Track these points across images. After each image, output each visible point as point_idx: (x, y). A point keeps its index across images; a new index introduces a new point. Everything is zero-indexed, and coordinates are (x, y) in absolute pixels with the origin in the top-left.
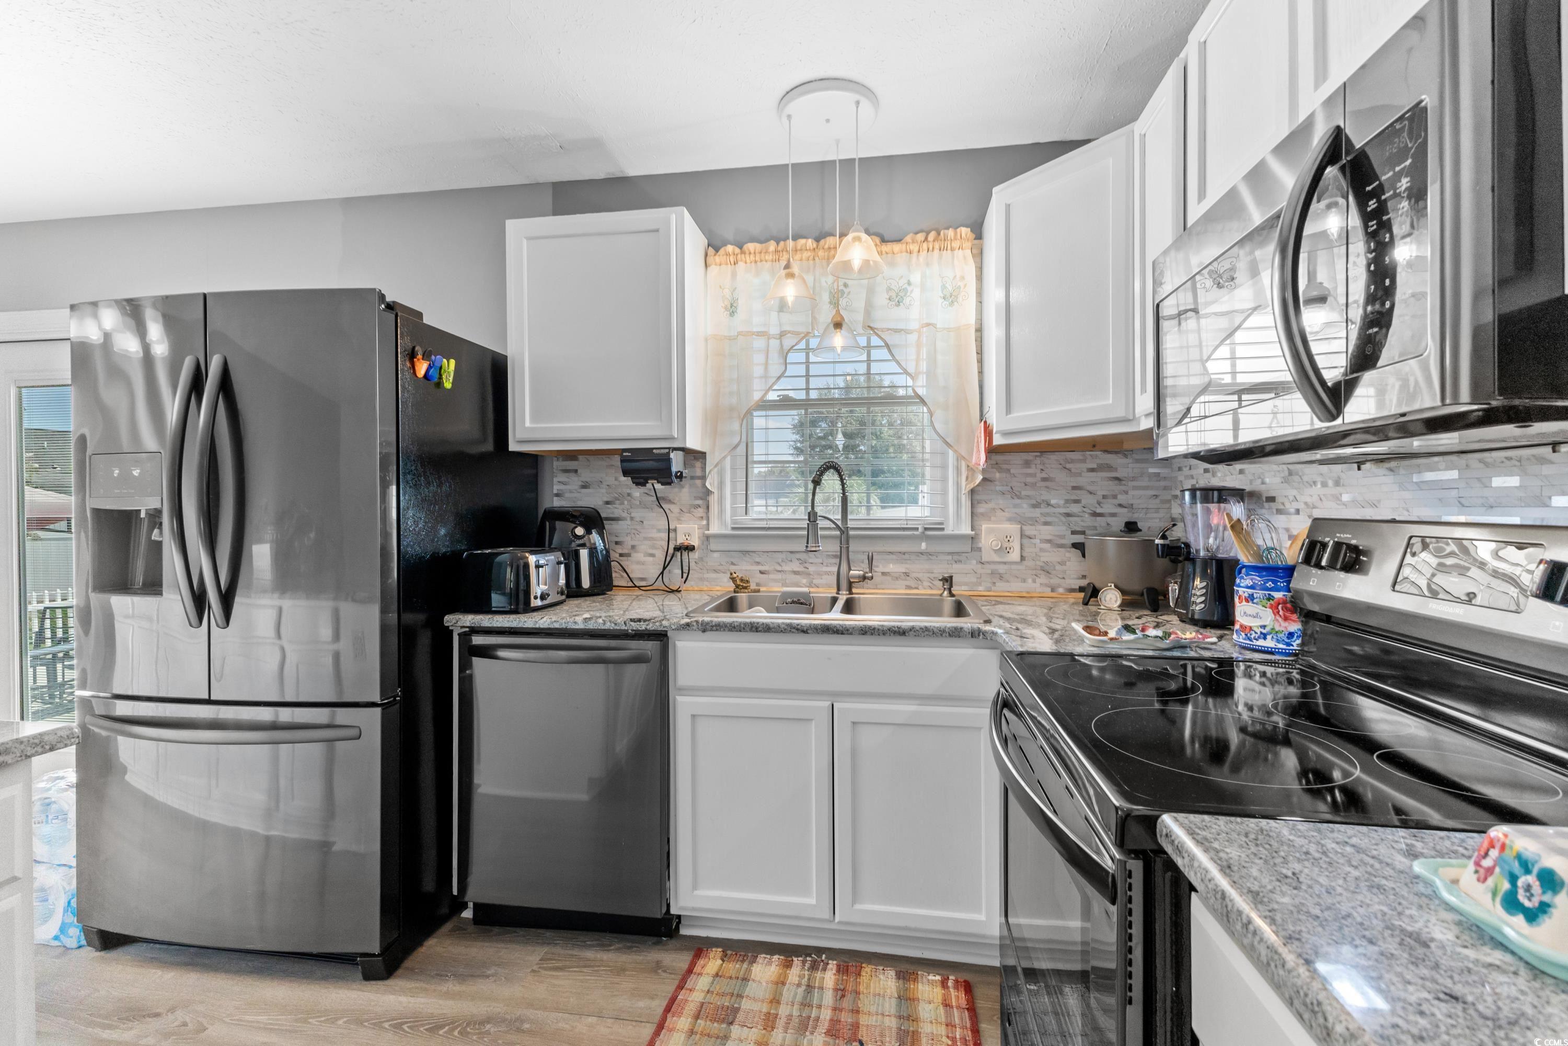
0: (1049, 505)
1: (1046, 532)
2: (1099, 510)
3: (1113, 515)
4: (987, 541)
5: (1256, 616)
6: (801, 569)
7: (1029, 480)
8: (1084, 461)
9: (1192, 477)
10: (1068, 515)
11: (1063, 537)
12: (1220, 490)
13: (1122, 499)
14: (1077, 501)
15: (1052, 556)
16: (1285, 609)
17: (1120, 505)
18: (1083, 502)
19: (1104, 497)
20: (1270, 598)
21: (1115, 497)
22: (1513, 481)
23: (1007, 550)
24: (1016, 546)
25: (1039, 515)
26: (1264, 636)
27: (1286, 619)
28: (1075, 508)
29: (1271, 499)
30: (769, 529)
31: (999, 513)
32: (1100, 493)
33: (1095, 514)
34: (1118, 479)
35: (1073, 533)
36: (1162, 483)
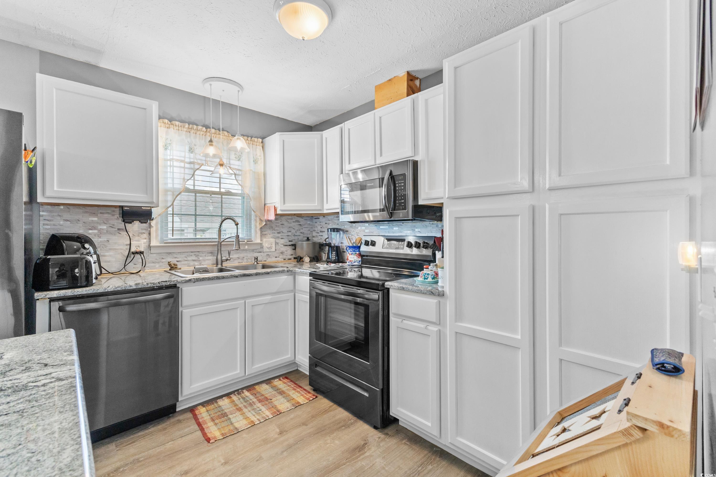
0: (283, 233)
1: (282, 241)
2: (296, 234)
3: (299, 236)
4: (266, 245)
5: (354, 258)
6: (196, 259)
7: (277, 224)
8: (292, 219)
9: (321, 225)
10: (288, 236)
11: (286, 243)
12: (337, 229)
13: (301, 231)
14: (290, 231)
15: (284, 249)
16: (359, 256)
17: (301, 233)
18: (292, 232)
19: (297, 230)
20: (356, 253)
21: (300, 230)
22: (397, 228)
23: (271, 248)
24: (274, 246)
25: (280, 236)
26: (355, 262)
27: (359, 258)
28: (290, 234)
29: (347, 231)
30: (181, 243)
31: (269, 235)
32: (296, 229)
33: (295, 235)
34: (300, 225)
35: (289, 241)
36: (311, 226)
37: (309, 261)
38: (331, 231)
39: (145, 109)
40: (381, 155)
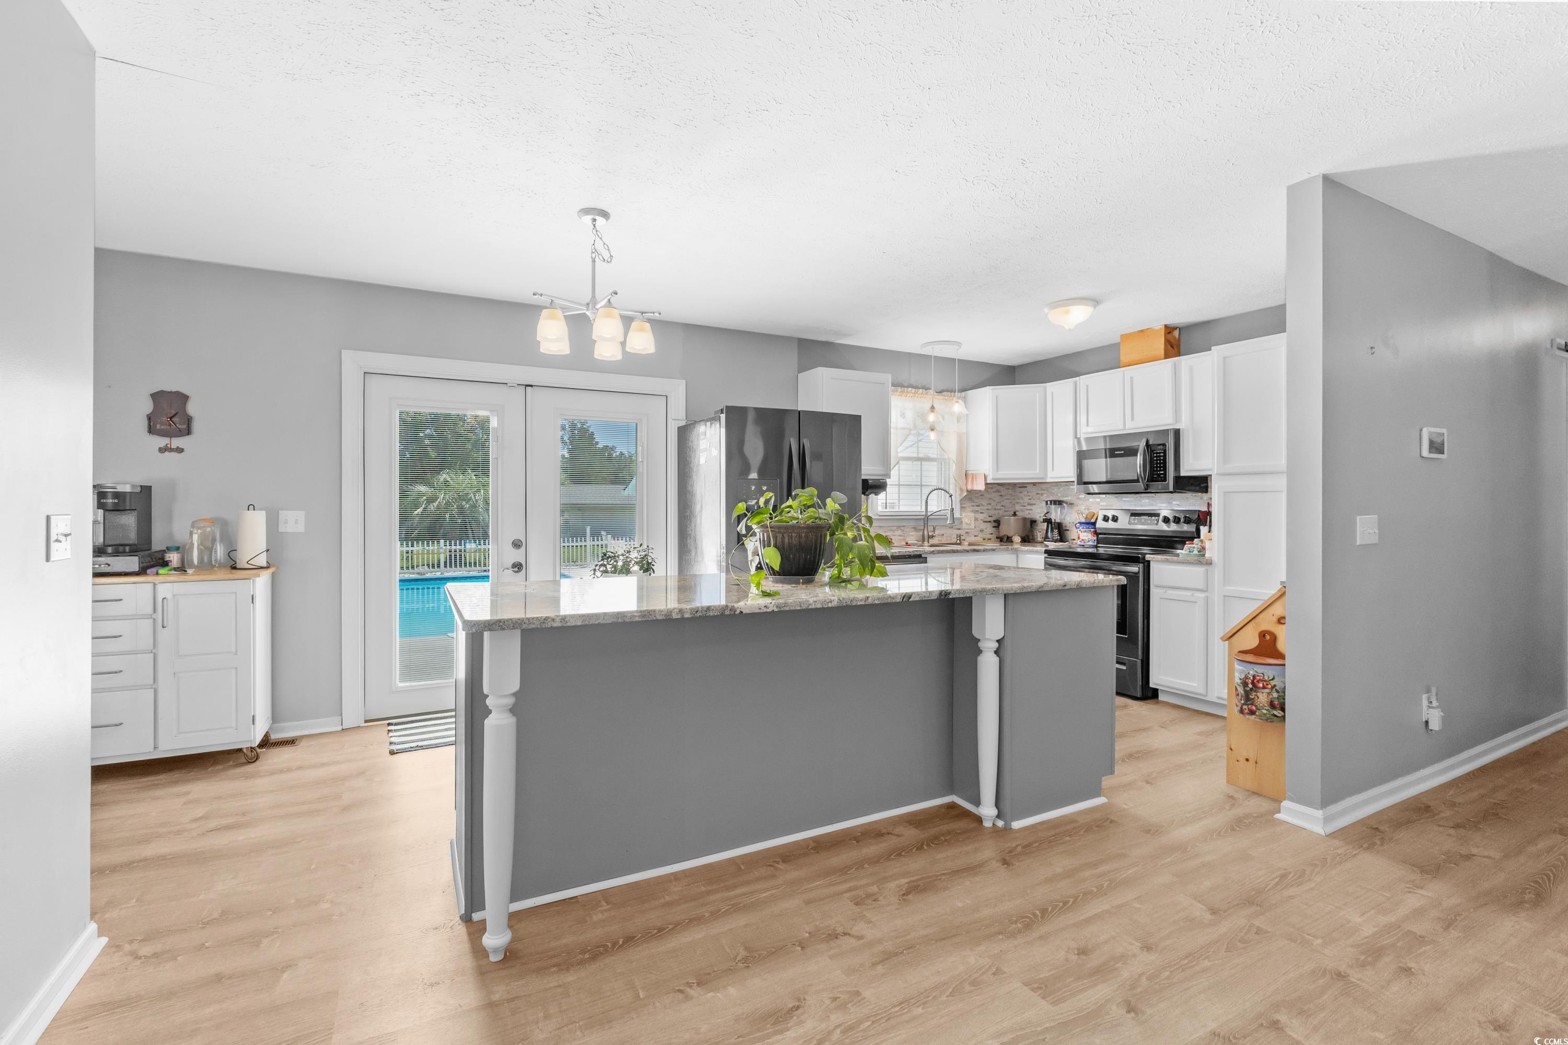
0: (982, 505)
1: (981, 516)
2: (996, 508)
3: (1000, 509)
4: (965, 520)
5: (1087, 536)
6: (901, 534)
7: (976, 495)
8: (992, 488)
9: (1029, 496)
10: (988, 509)
11: (986, 518)
12: (1059, 501)
13: (1003, 503)
14: (990, 504)
15: (983, 526)
16: (1094, 534)
17: (1002, 506)
18: (992, 504)
19: (998, 502)
20: (1090, 531)
21: (1000, 502)
23: (970, 524)
24: (973, 522)
25: (979, 510)
26: (1089, 541)
27: (1094, 536)
28: (989, 507)
29: (1073, 504)
30: (892, 516)
31: (968, 509)
32: (997, 501)
33: (995, 509)
34: (1001, 496)
35: (989, 516)
36: (1013, 498)
37: (1020, 540)
38: (1051, 504)
39: (883, 384)
40: (1133, 419)
